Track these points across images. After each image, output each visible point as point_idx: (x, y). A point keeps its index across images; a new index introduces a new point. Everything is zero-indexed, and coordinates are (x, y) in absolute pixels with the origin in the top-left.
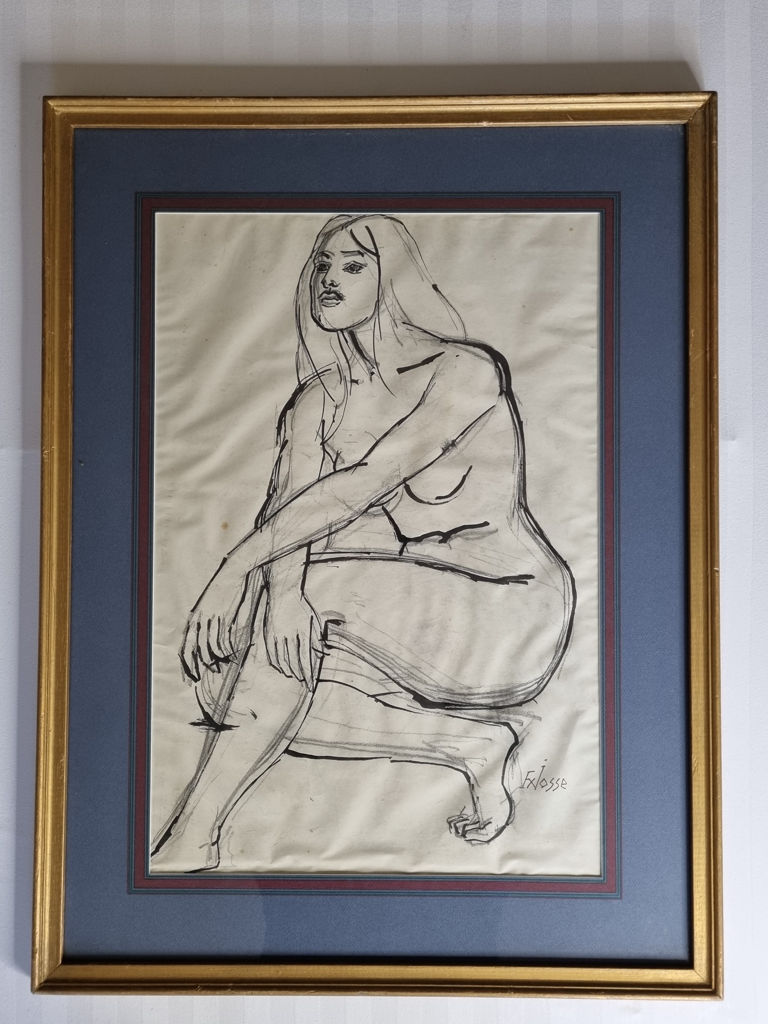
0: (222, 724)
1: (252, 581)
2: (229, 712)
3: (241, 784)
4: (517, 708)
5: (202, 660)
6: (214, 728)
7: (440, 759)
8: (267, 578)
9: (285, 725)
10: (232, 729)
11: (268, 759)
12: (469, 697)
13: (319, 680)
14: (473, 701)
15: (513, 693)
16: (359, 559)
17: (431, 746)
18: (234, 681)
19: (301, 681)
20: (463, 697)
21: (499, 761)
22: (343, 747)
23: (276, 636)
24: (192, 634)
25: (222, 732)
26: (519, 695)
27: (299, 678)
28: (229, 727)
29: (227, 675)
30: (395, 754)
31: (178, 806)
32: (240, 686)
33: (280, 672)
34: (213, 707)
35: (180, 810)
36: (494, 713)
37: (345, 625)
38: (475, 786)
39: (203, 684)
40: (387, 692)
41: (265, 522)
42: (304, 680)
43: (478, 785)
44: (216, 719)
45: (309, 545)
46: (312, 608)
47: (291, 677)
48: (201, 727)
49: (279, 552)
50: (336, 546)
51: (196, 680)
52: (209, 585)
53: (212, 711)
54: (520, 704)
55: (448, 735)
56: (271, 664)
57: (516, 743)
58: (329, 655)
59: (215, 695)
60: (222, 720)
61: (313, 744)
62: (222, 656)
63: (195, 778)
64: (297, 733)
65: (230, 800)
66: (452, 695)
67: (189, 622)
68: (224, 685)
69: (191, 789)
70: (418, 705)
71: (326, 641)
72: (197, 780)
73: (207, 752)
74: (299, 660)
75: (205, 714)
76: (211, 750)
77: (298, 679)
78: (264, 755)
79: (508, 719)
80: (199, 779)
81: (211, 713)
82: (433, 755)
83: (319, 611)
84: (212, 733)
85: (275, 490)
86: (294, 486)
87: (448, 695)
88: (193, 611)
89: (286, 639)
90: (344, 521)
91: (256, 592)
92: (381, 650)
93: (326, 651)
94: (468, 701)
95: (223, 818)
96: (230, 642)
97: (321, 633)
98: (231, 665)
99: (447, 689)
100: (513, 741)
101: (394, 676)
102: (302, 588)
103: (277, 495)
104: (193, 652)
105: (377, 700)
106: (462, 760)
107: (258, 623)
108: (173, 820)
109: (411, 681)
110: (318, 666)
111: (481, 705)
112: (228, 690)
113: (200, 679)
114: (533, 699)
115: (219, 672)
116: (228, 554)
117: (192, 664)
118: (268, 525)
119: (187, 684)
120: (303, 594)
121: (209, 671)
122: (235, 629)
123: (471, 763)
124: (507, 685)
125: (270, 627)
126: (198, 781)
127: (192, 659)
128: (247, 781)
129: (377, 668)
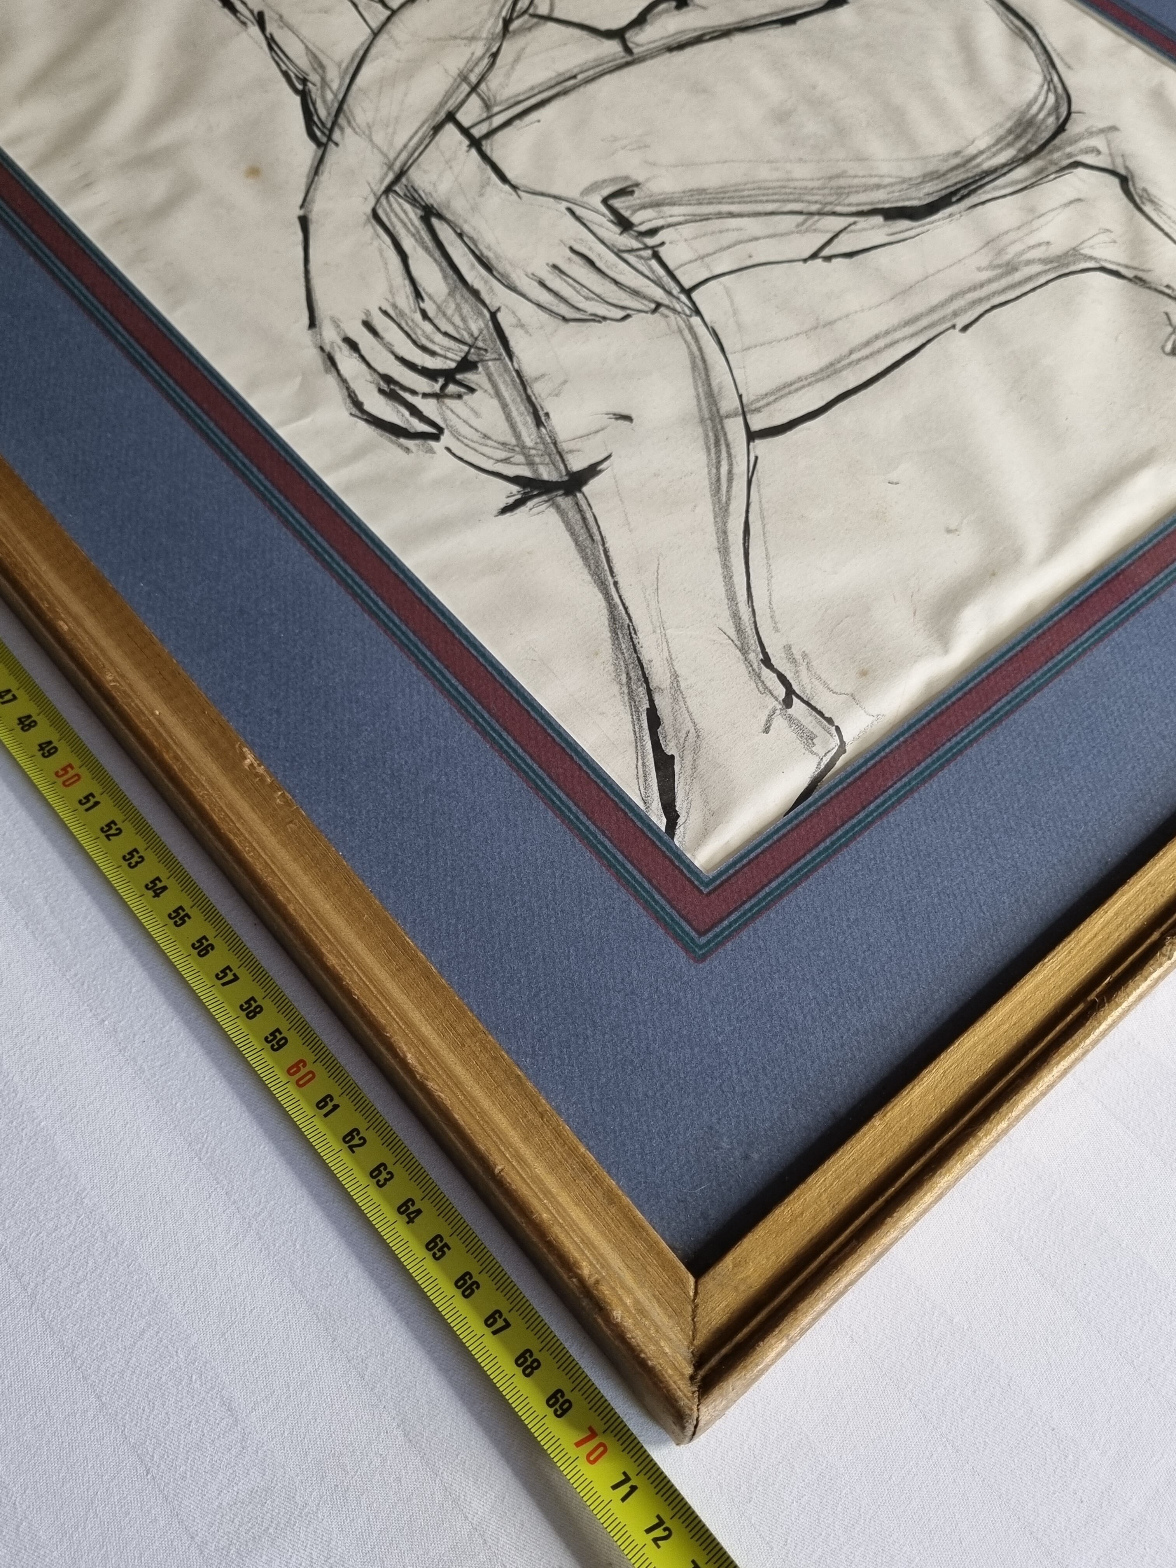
0: (570, 474)
1: (394, 219)
2: (565, 446)
3: (724, 550)
4: (1063, 136)
5: (414, 392)
6: (561, 492)
7: (1039, 274)
8: (418, 202)
9: (702, 395)
10: (601, 471)
11: (730, 472)
12: (974, 163)
13: (688, 292)
14: (986, 166)
15: (1031, 123)
16: (565, 92)
17: (999, 266)
18: (520, 388)
19: (654, 311)
20: (963, 170)
21: (1131, 218)
22: (850, 364)
23: (530, 271)
24: (348, 363)
25: (585, 489)
26: (1044, 120)
27: (646, 309)
28: (592, 471)
29: (494, 386)
30: (955, 314)
31: (629, 687)
32: (539, 390)
33: (599, 322)
34: (520, 458)
35: (642, 691)
36: (1036, 164)
37: (644, 188)
38: (1141, 274)
39: (457, 435)
40: (829, 236)
41: (331, 130)
42: (659, 305)
43: (1143, 270)
44: (547, 474)
45: (451, 117)
46: (555, 197)
47: (627, 317)
48: (530, 504)
49: (404, 156)
50: (504, 97)
51: (436, 437)
52: (307, 272)
53: (526, 467)
54: (1061, 128)
55: (1007, 233)
56: (565, 319)
57: (1124, 181)
58: (663, 244)
59: (503, 433)
60: (562, 467)
61: (790, 393)
62: (453, 365)
63: (611, 607)
64: (740, 397)
65: (732, 598)
66: (942, 179)
67: (322, 349)
68: (504, 406)
69: (626, 631)
70: (904, 224)
71: (636, 229)
72: (621, 607)
73: (588, 543)
74: (616, 282)
75: (516, 480)
76: (595, 530)
77: (646, 312)
78: (714, 471)
79: (1070, 156)
80: (624, 604)
81: (526, 472)
82: (1017, 276)
83: (573, 192)
84: (565, 502)
85: (304, 81)
86: (337, 58)
87: (935, 182)
88: (312, 324)
89: (555, 267)
90: (481, 58)
91: (418, 232)
92: (749, 186)
93: (650, 241)
94: (978, 170)
95: (753, 641)
96: (446, 334)
97: (612, 222)
98: (487, 369)
99: (924, 176)
100: (1115, 182)
101: (814, 208)
102: (503, 178)
103: (314, 85)
104: (381, 391)
105: (828, 259)
106: (1074, 253)
107: (474, 274)
108: (645, 724)
109: (853, 199)
110: (661, 272)
111: (1004, 165)
112: (522, 408)
113: (441, 430)
114: (1069, 113)
115: (472, 390)
116: (302, 206)
117: (398, 412)
118: (342, 129)
119: (421, 453)
120: (514, 188)
121: (448, 401)
122: (434, 307)
123: (1092, 247)
124: (1008, 118)
125: (500, 266)
126: (626, 609)
127: (390, 403)
128: (731, 537)
129: (772, 213)
